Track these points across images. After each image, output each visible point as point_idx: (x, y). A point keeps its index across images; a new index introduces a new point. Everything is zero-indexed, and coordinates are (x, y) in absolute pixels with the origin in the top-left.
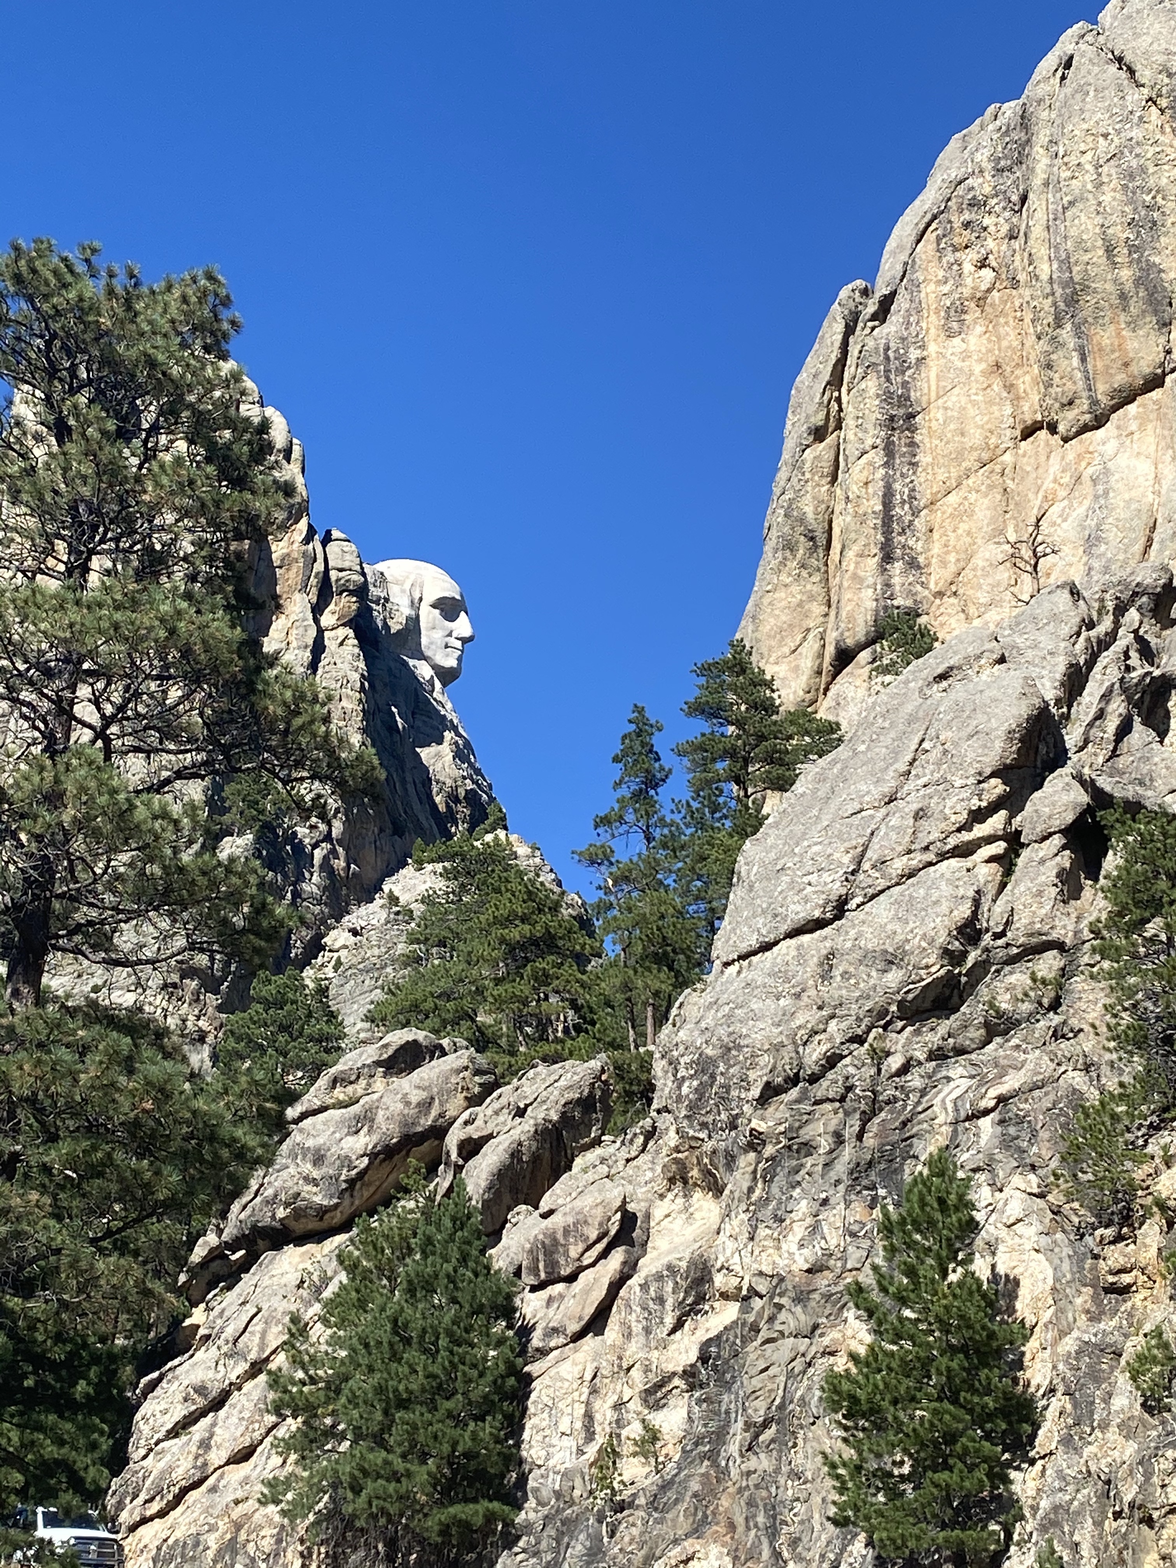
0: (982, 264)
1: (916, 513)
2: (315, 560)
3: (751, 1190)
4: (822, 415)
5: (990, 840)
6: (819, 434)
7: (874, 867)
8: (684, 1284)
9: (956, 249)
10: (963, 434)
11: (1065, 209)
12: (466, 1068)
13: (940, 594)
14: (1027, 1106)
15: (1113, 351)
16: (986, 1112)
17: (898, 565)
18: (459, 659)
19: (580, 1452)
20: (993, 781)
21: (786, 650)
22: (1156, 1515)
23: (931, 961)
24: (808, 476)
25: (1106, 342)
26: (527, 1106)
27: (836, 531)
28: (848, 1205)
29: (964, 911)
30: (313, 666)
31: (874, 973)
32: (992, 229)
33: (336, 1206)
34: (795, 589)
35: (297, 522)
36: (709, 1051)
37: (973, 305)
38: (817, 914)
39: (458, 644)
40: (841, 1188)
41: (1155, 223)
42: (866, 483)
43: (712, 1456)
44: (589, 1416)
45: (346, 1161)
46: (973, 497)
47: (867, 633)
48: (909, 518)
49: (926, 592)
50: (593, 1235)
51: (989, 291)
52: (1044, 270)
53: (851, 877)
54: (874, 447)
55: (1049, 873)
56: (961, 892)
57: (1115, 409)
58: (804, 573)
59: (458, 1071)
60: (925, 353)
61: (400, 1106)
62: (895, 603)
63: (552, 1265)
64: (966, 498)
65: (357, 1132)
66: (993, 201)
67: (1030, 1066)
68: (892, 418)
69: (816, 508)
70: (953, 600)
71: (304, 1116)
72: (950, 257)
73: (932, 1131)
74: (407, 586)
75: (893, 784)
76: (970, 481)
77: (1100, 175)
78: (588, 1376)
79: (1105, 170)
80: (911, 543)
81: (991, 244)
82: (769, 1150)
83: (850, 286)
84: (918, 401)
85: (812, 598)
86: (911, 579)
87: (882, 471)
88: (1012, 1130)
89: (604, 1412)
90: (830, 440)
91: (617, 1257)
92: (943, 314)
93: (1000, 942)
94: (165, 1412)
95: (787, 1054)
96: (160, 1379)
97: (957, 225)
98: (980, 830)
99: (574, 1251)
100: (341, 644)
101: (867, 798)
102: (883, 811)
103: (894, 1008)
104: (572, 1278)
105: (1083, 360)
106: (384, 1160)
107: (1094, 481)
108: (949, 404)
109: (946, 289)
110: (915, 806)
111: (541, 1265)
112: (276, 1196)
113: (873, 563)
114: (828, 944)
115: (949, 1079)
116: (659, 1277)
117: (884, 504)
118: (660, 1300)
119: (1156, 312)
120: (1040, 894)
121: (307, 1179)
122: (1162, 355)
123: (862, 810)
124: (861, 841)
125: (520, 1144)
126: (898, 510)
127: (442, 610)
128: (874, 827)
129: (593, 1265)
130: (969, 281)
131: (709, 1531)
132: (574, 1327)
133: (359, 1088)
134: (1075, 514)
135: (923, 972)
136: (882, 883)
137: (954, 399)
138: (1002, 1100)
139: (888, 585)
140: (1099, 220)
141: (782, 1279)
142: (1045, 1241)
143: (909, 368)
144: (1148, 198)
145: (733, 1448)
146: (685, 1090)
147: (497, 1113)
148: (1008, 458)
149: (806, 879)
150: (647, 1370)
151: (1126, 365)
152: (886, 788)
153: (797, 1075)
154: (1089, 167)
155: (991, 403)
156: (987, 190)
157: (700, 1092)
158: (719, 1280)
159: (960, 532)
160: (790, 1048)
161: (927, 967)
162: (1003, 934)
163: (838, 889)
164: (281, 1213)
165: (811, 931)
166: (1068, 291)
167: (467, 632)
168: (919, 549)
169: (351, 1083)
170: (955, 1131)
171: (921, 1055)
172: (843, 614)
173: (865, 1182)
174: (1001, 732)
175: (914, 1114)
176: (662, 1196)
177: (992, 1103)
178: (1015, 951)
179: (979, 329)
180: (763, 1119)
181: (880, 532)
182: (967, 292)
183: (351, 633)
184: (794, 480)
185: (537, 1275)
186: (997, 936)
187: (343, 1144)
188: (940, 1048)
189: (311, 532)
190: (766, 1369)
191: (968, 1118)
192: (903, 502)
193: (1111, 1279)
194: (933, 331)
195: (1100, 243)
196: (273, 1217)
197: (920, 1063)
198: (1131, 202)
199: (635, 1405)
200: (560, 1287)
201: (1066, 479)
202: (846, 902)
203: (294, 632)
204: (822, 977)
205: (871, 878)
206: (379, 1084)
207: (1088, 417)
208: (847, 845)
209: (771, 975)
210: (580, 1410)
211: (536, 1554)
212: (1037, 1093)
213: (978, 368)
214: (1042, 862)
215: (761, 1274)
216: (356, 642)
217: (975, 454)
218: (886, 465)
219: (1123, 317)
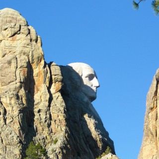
2: (47, 73)
4: (152, 105)
6: (152, 109)
24: (150, 119)
30: (49, 106)
34: (150, 146)
35: (41, 61)
58: (152, 142)
85: (154, 148)
90: (155, 110)
183: (60, 94)
184: (147, 120)
189: (45, 63)
203: (42, 96)
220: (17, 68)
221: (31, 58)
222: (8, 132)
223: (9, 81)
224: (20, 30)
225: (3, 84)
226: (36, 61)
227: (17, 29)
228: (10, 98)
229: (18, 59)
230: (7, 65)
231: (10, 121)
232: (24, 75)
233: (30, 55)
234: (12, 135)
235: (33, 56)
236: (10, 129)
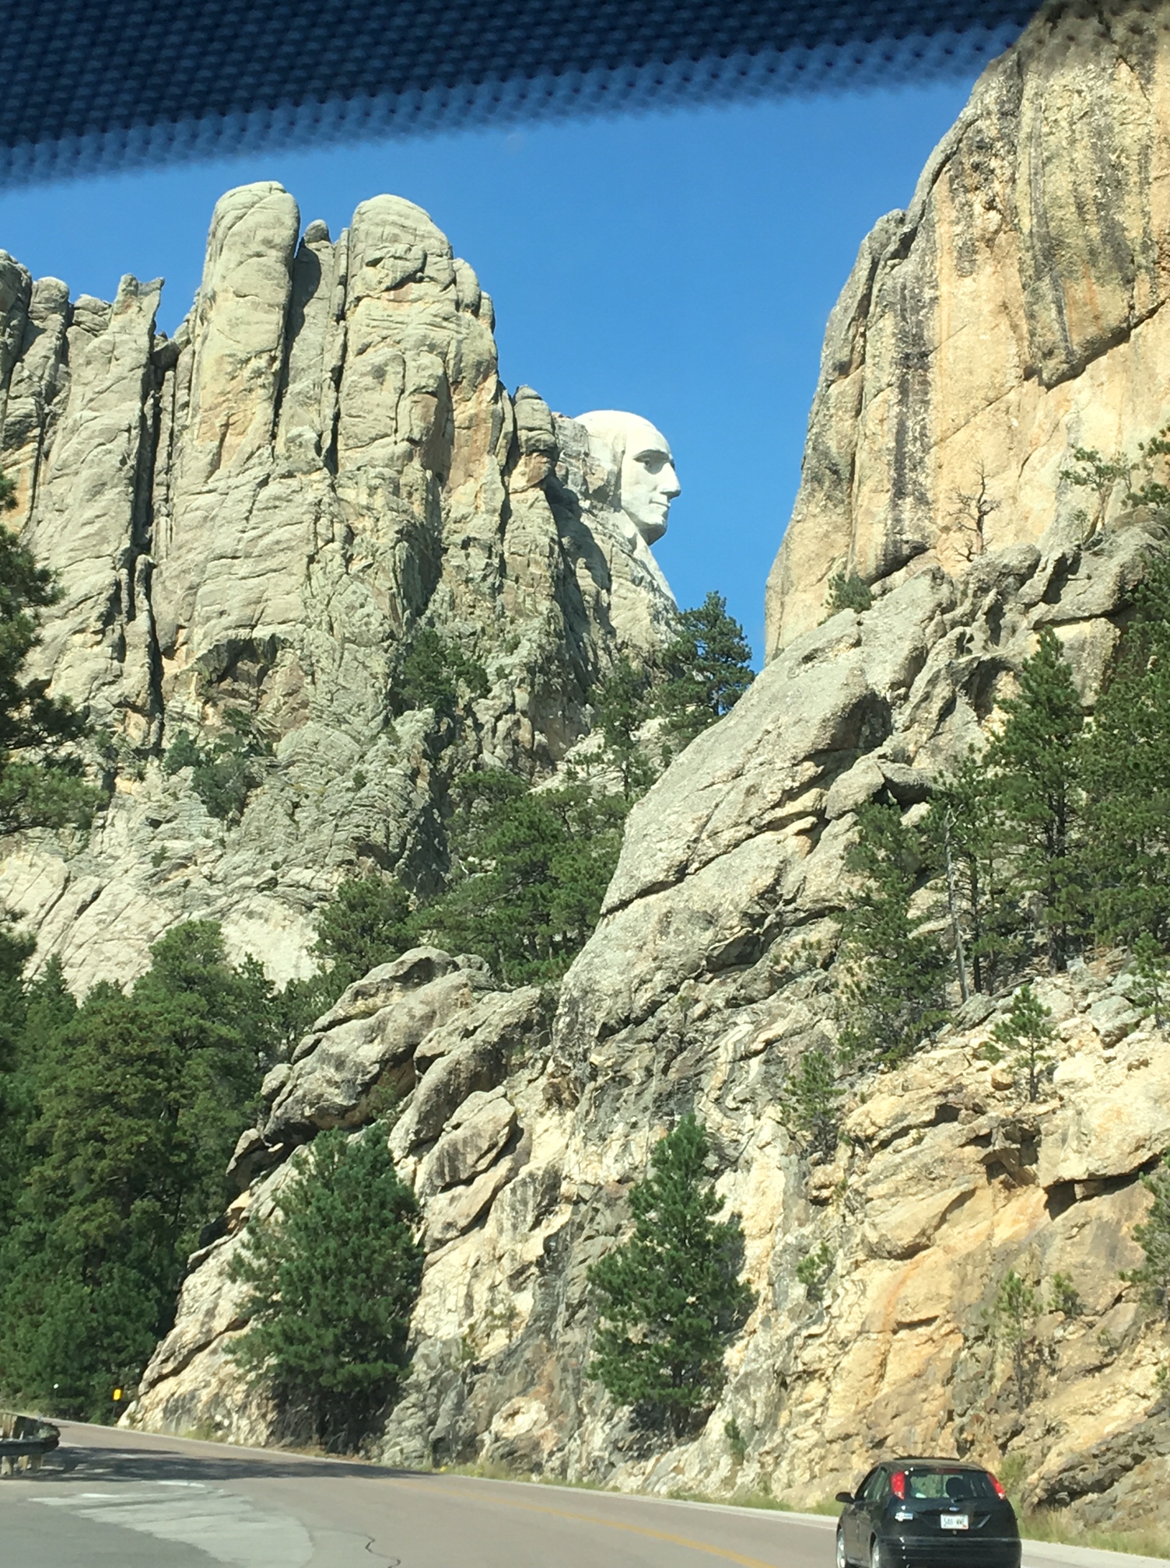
0: (990, 206)
1: (926, 449)
2: (503, 420)
3: (588, 1113)
4: (847, 350)
5: (800, 815)
6: (843, 369)
7: (709, 837)
8: (541, 1189)
9: (967, 191)
10: (971, 373)
11: (1044, 164)
12: (466, 985)
13: (946, 529)
14: (786, 1049)
15: (1085, 305)
16: (756, 1053)
17: (909, 500)
18: (665, 515)
19: (460, 1325)
20: (807, 764)
21: (814, 579)
22: (788, 1380)
23: (735, 922)
24: (832, 411)
25: (1079, 295)
26: (476, 1028)
27: (857, 464)
28: (651, 1128)
29: (768, 879)
30: (501, 529)
31: (697, 931)
32: (998, 172)
33: (354, 1106)
34: (822, 519)
35: (485, 379)
36: (576, 994)
37: (983, 245)
38: (661, 877)
39: (664, 499)
40: (648, 1114)
41: (1119, 182)
42: (882, 421)
43: (546, 1330)
44: (469, 1296)
45: (360, 1068)
46: (980, 434)
47: (877, 567)
48: (920, 454)
49: (934, 528)
50: (485, 1147)
51: (996, 232)
52: (1027, 223)
53: (692, 845)
54: (889, 385)
55: (838, 847)
56: (767, 862)
57: (1089, 359)
58: (830, 505)
59: (458, 988)
60: (938, 293)
61: (406, 1019)
62: (904, 537)
63: (454, 1170)
64: (972, 436)
65: (372, 1041)
66: (999, 145)
67: (792, 1016)
68: (907, 356)
69: (839, 442)
70: (959, 535)
71: (332, 1025)
72: (961, 199)
73: (715, 1068)
74: (609, 440)
75: (740, 761)
76: (978, 418)
77: (1073, 132)
78: (471, 1263)
79: (1078, 127)
80: (921, 479)
81: (997, 186)
82: (600, 1080)
83: (885, 217)
84: (931, 341)
85: (837, 528)
86: (920, 514)
87: (897, 409)
88: (773, 1069)
89: (481, 1295)
90: (854, 375)
91: (505, 1164)
92: (955, 254)
93: (790, 907)
94: (204, 1284)
95: (622, 999)
96: (207, 1255)
97: (967, 166)
98: (791, 807)
99: (471, 1159)
100: (531, 506)
101: (719, 774)
102: (730, 785)
103: (704, 963)
104: (469, 1182)
105: (1060, 312)
106: (393, 1067)
107: (1068, 429)
108: (959, 344)
109: (958, 229)
110: (747, 784)
111: (446, 1170)
112: (304, 1096)
113: (886, 498)
114: (668, 904)
115: (735, 1024)
116: (524, 1183)
117: (897, 441)
118: (525, 1203)
119: (1121, 269)
120: (829, 865)
121: (329, 1082)
122: (1127, 310)
123: (713, 784)
124: (706, 812)
125: (458, 1063)
126: (910, 447)
127: (647, 463)
128: (718, 800)
129: (486, 1170)
130: (978, 222)
131: (532, 1390)
132: (463, 1223)
133: (378, 1000)
134: (1051, 460)
135: (726, 933)
136: (713, 852)
137: (964, 338)
138: (769, 1043)
139: (897, 520)
140: (1071, 177)
141: (601, 1188)
142: (785, 1160)
143: (923, 307)
144: (1113, 157)
145: (559, 1324)
146: (561, 1025)
147: (450, 1034)
148: (1012, 396)
149: (659, 846)
150: (513, 1259)
151: (1097, 318)
152: (735, 764)
153: (627, 1017)
154: (1064, 124)
155: (998, 342)
156: (994, 133)
157: (570, 1026)
158: (565, 1188)
159: (966, 468)
160: (626, 994)
161: (731, 928)
162: (793, 900)
163: (681, 856)
164: (308, 1112)
165: (657, 892)
166: (1046, 245)
167: (673, 485)
168: (929, 486)
169: (372, 996)
170: (732, 1070)
171: (720, 1003)
172: (857, 548)
173: (666, 1109)
174: (817, 721)
175: (707, 1053)
176: (542, 1114)
177: (761, 1046)
178: (803, 915)
179: (989, 269)
180: (600, 1054)
181: (893, 468)
182: (977, 232)
183: (541, 494)
184: (821, 414)
185: (443, 1178)
186: (788, 903)
187: (360, 1052)
188: (734, 998)
189: (500, 387)
190: (584, 1261)
191: (742, 1058)
192: (915, 439)
193: (815, 1193)
194: (945, 271)
195: (1072, 200)
196: (302, 1114)
197: (719, 1010)
198: (1099, 160)
199: (504, 1288)
200: (461, 1189)
201: (1048, 427)
202: (686, 867)
203: (482, 495)
204: (661, 933)
205: (707, 847)
206: (396, 997)
207: (1065, 366)
208: (695, 816)
209: (624, 929)
210: (463, 1291)
211: (423, 1408)
212: (796, 1038)
213: (987, 308)
214: (836, 837)
215: (586, 1183)
216: (546, 504)
217: (982, 394)
218: (900, 402)
219: (1093, 272)
220: (403, 392)
221: (452, 363)
222: (354, 597)
223: (373, 435)
224: (422, 270)
225: (351, 442)
226: (469, 374)
227: (411, 266)
228: (370, 488)
229: (410, 364)
230: (369, 380)
231: (364, 563)
232: (424, 418)
233: (451, 356)
234: (365, 611)
235: (459, 357)
236: (363, 589)
